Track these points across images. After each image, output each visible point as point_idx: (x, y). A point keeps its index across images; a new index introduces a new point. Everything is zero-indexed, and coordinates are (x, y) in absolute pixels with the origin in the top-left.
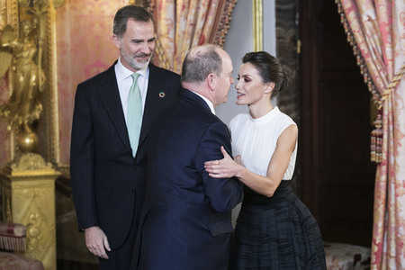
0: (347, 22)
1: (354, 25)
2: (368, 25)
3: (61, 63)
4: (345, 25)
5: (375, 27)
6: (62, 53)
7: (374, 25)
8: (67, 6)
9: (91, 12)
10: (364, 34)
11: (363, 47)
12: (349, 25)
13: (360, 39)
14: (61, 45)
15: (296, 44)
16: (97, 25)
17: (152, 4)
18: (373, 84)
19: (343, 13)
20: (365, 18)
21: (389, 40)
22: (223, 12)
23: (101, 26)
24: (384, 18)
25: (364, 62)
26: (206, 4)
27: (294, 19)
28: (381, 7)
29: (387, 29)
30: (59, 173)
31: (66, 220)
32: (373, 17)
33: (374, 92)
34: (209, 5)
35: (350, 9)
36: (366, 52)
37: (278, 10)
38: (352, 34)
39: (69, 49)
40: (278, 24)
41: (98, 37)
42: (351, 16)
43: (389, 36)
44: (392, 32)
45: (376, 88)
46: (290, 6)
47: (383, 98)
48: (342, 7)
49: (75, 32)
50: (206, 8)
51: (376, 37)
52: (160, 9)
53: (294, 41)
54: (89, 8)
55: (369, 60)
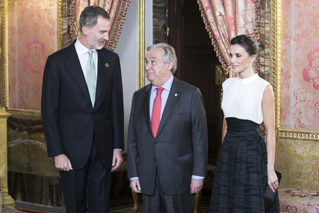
0: (205, 16)
1: (211, 18)
2: (219, 18)
3: (11, 41)
4: (204, 18)
5: (224, 20)
6: (12, 34)
7: (223, 18)
8: (16, 3)
9: (31, 7)
10: (217, 24)
11: (216, 33)
12: (206, 18)
13: (214, 28)
14: (11, 29)
15: (166, 30)
16: (36, 16)
17: (73, 2)
18: (222, 57)
19: (203, 9)
20: (218, 14)
21: (234, 28)
22: (121, 8)
23: (38, 16)
24: (230, 14)
25: (216, 43)
26: (110, 2)
27: (165, 13)
28: (229, 7)
29: (232, 21)
30: (8, 114)
31: (13, 145)
32: (223, 14)
33: (222, 63)
34: (112, 4)
35: (208, 8)
36: (218, 36)
37: (154, 7)
38: (209, 24)
39: (16, 31)
40: (154, 17)
41: (36, 24)
42: (209, 12)
43: (234, 26)
44: (235, 23)
45: (224, 60)
46: (163, 5)
47: (229, 67)
48: (202, 6)
49: (21, 20)
50: (110, 5)
51: (225, 26)
52: (79, 6)
53: (165, 28)
54: (30, 4)
55: (220, 41)
